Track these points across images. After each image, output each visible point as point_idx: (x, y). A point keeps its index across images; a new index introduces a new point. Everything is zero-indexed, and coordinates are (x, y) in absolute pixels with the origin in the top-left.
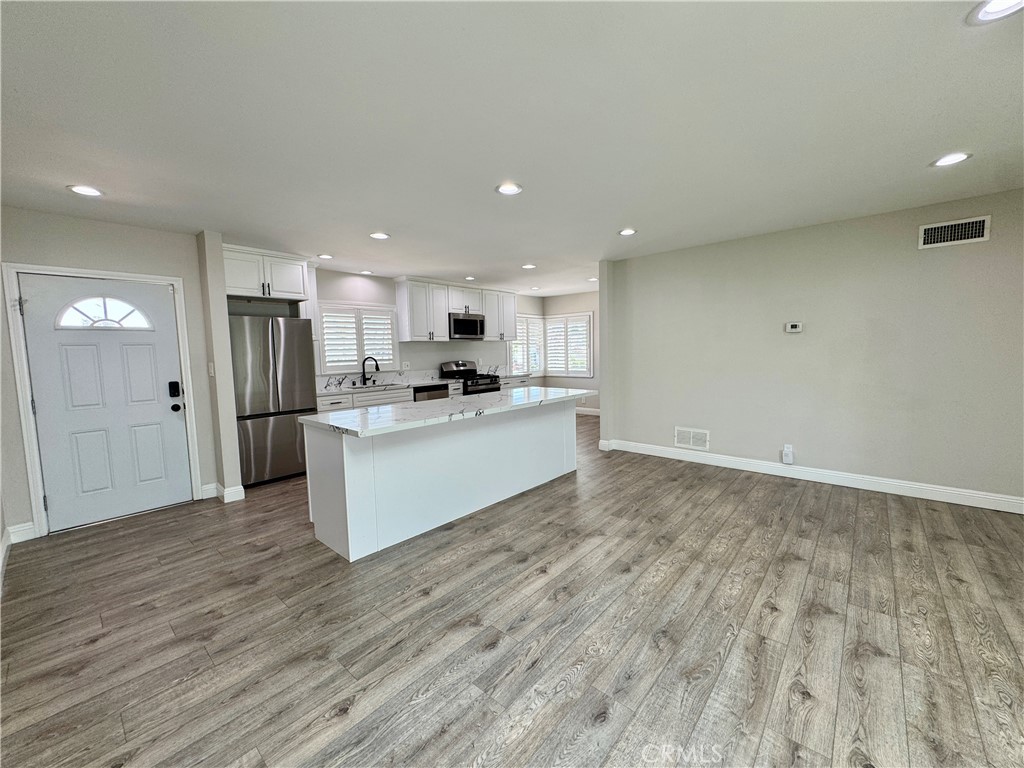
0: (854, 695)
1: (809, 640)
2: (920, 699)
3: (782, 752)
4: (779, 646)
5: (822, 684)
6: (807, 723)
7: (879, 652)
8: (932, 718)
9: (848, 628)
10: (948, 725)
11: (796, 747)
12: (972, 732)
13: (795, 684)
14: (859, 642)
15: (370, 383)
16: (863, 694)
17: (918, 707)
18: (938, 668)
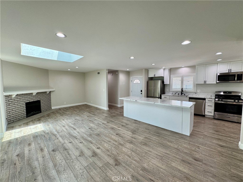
0: (77, 147)
1: (88, 148)
2: (71, 154)
3: (77, 138)
4: (89, 144)
5: (81, 145)
6: (78, 141)
7: (80, 156)
8: (68, 152)
9: (87, 156)
10: (66, 153)
11: (76, 139)
12: (63, 155)
13: (83, 142)
14: (84, 155)
15: (183, 95)
16: (76, 148)
17: (70, 152)
18: (71, 161)
